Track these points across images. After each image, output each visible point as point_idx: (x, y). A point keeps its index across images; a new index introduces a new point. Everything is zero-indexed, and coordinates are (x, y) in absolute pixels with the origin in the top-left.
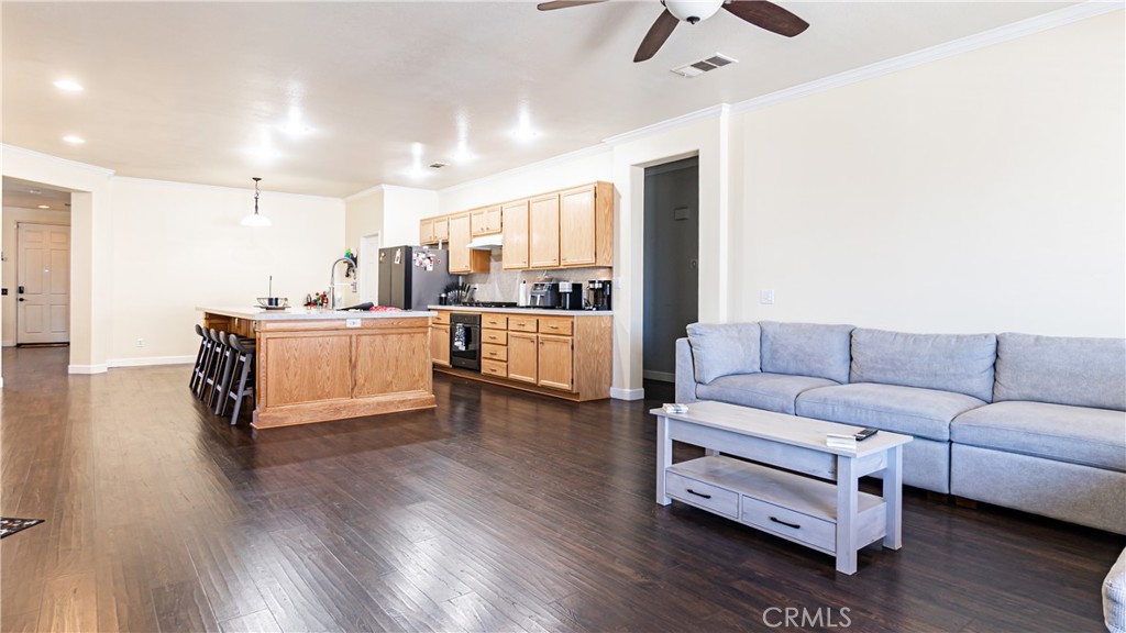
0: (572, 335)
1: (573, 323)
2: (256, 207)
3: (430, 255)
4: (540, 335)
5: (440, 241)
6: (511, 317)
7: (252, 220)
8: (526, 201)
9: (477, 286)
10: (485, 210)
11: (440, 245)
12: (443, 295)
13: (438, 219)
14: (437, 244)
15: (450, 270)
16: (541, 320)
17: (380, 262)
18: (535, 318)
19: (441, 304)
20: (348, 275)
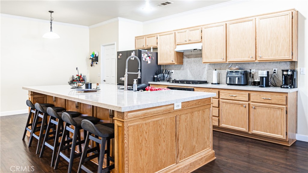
0: (286, 104)
1: (287, 97)
2: (51, 27)
3: (149, 55)
4: (251, 103)
5: (152, 48)
6: (221, 91)
7: (49, 36)
8: (225, 23)
9: (173, 71)
10: (188, 30)
11: (152, 49)
12: (156, 76)
13: (150, 36)
14: (151, 49)
15: (159, 63)
16: (252, 94)
17: (118, 59)
18: (247, 93)
19: (154, 81)
20: (92, 66)
